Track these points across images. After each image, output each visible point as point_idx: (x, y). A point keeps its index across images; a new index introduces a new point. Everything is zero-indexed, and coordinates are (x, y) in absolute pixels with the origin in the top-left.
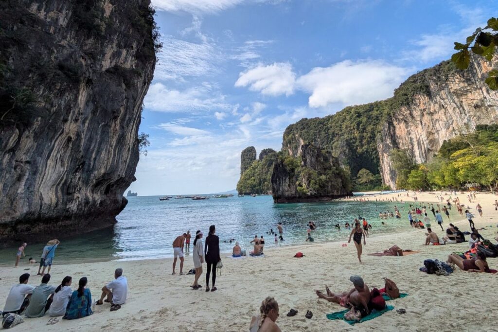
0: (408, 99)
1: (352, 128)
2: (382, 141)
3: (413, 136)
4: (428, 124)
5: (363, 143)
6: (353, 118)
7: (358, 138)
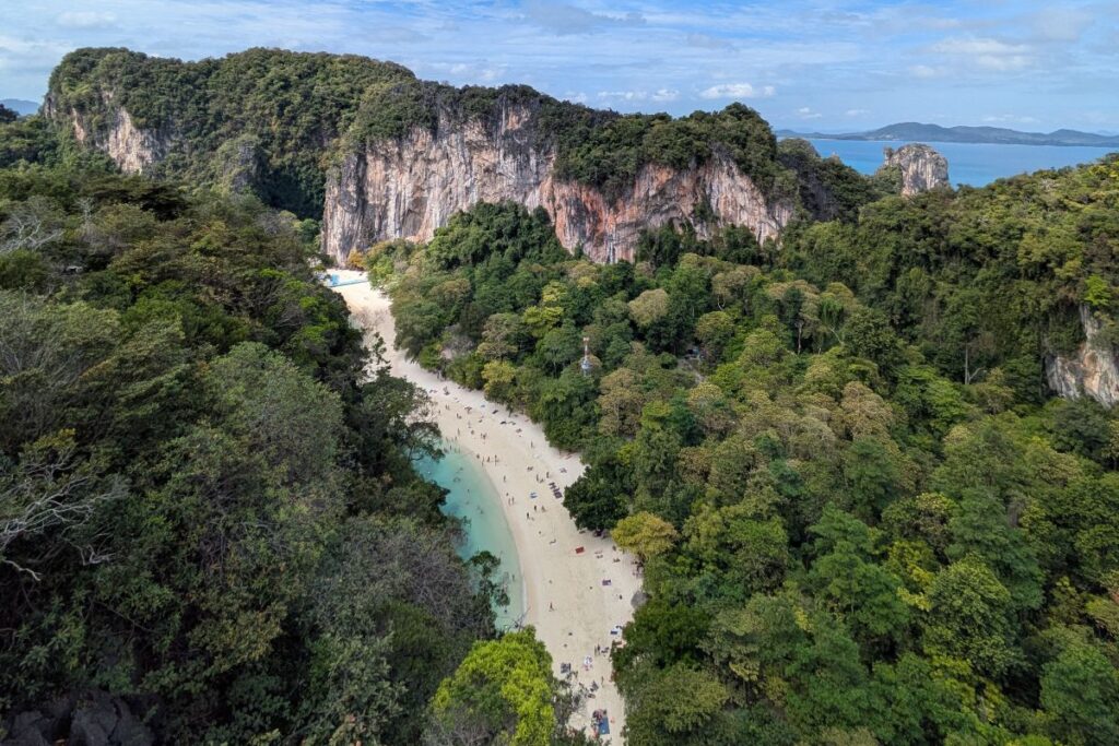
0: (401, 128)
1: (267, 112)
2: (339, 185)
3: (392, 186)
4: (419, 174)
5: (286, 147)
6: (272, 88)
7: (277, 135)
